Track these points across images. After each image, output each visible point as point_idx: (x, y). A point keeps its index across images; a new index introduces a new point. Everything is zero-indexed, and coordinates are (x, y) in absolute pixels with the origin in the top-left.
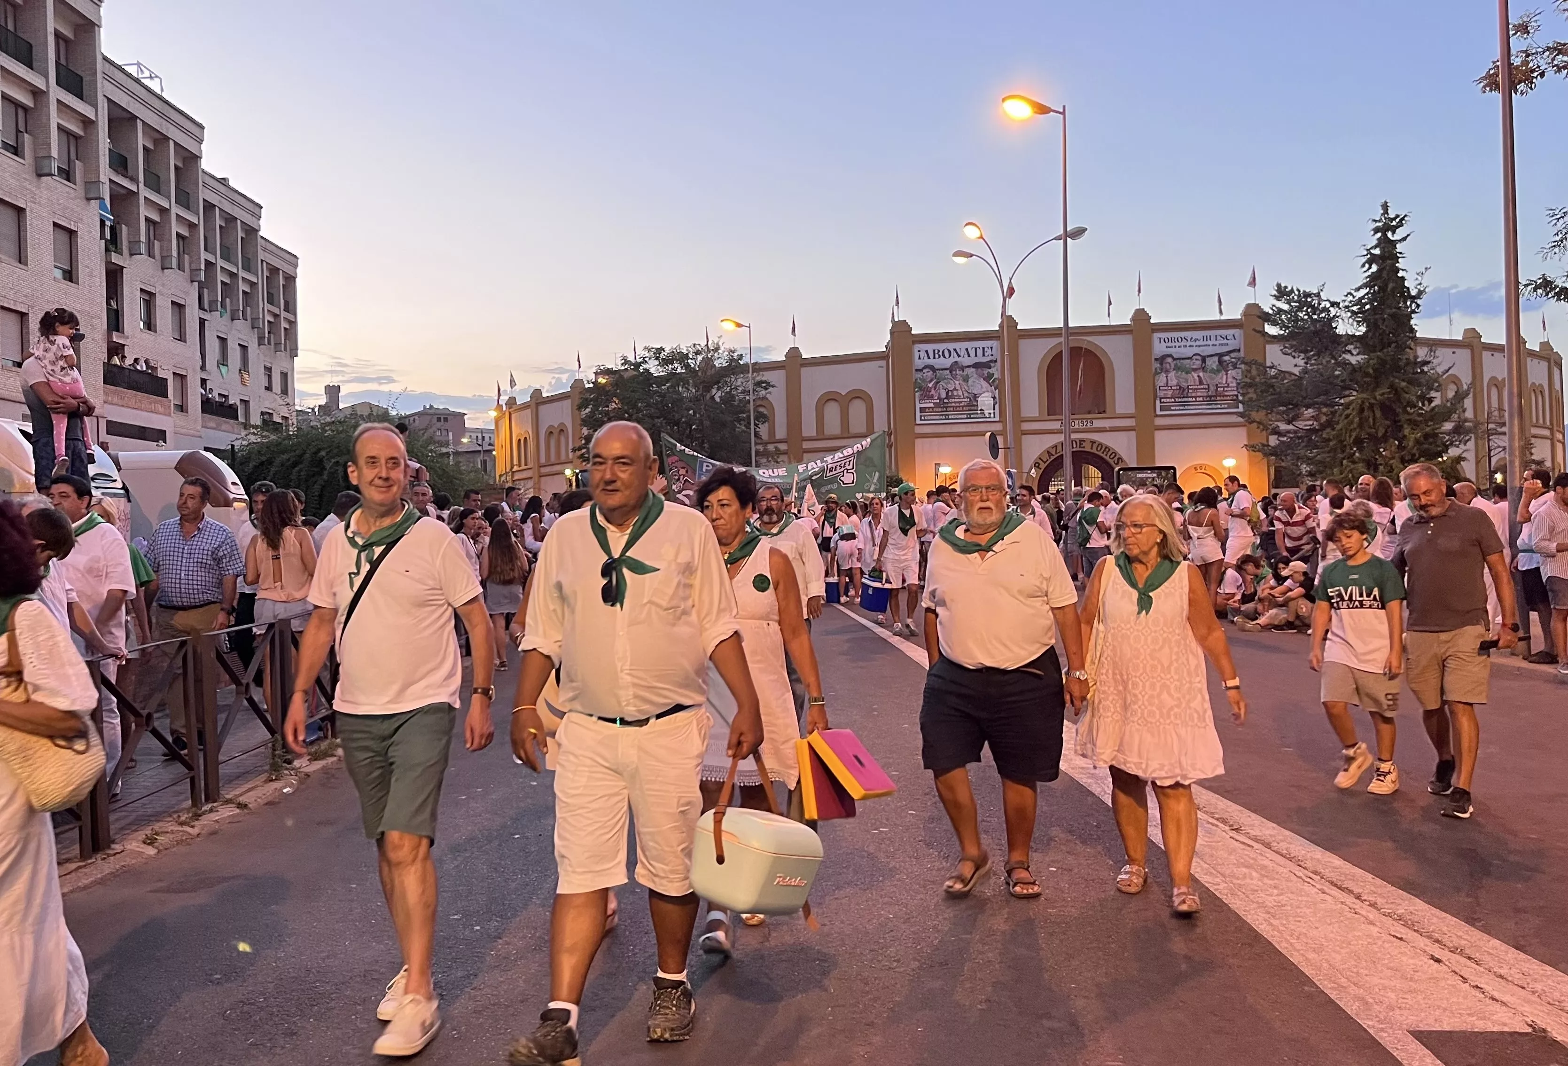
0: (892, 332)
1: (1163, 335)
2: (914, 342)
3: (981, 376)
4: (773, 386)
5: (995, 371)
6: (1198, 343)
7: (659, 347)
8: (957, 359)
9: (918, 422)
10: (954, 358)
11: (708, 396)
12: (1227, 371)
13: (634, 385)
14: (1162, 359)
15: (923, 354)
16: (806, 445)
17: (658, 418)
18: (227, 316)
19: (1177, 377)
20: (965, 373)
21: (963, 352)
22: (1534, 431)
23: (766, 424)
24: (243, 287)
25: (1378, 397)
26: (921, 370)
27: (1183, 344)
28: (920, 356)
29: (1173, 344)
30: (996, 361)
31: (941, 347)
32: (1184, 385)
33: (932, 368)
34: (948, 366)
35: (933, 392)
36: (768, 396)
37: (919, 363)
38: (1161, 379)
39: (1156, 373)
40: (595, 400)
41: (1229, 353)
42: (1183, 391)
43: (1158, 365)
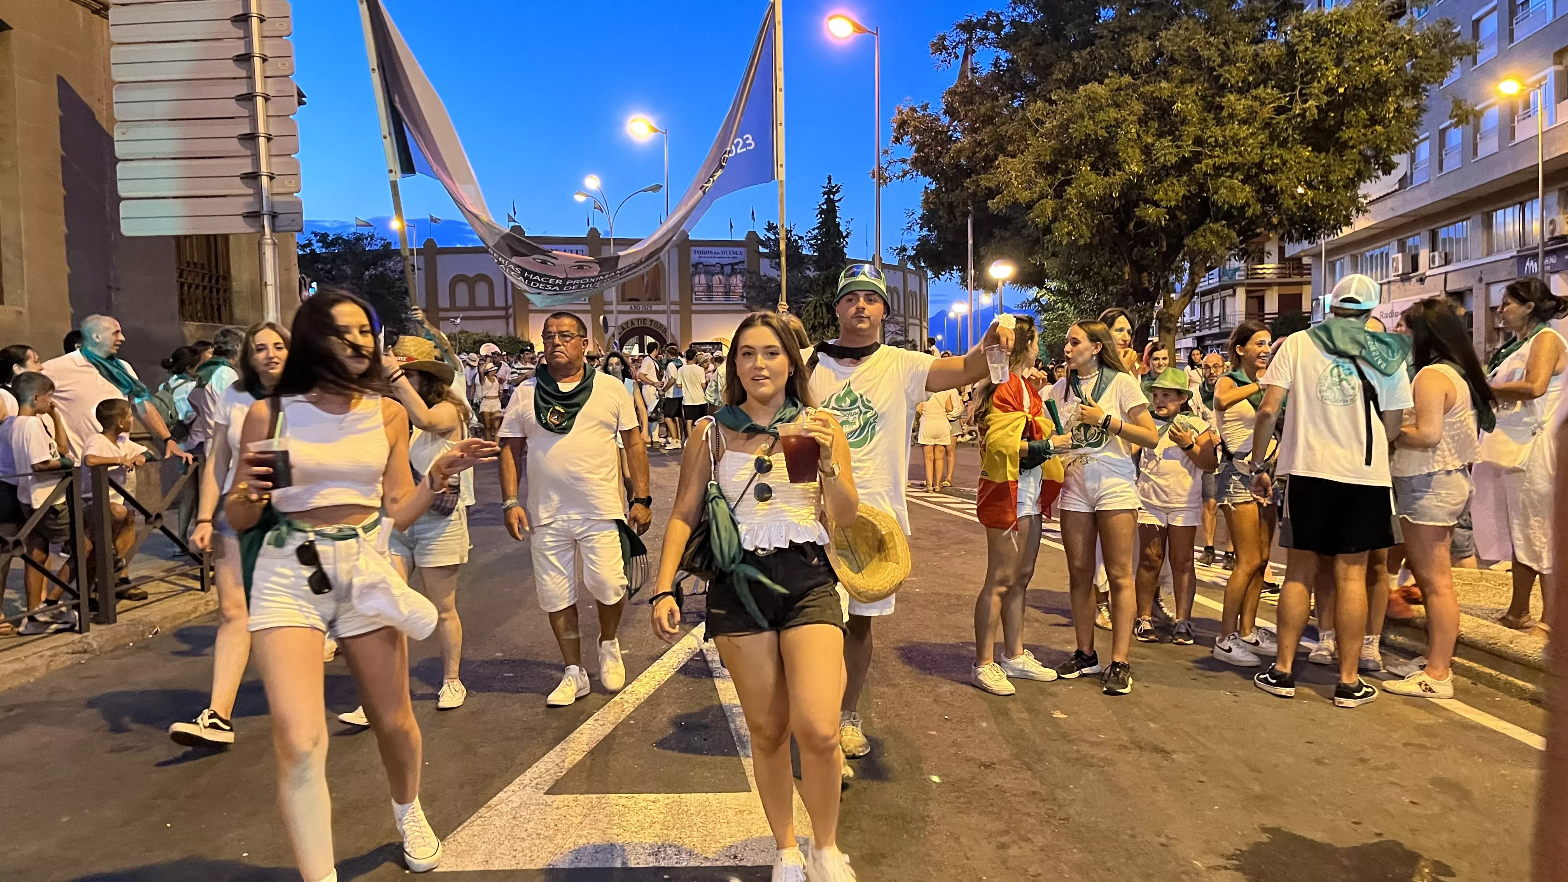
1: (697, 249)
2: (527, 242)
6: (719, 255)
14: (696, 265)
19: (706, 278)
22: (911, 321)
32: (710, 283)
38: (696, 279)
39: (694, 275)
41: (737, 264)
42: (709, 288)
43: (694, 269)
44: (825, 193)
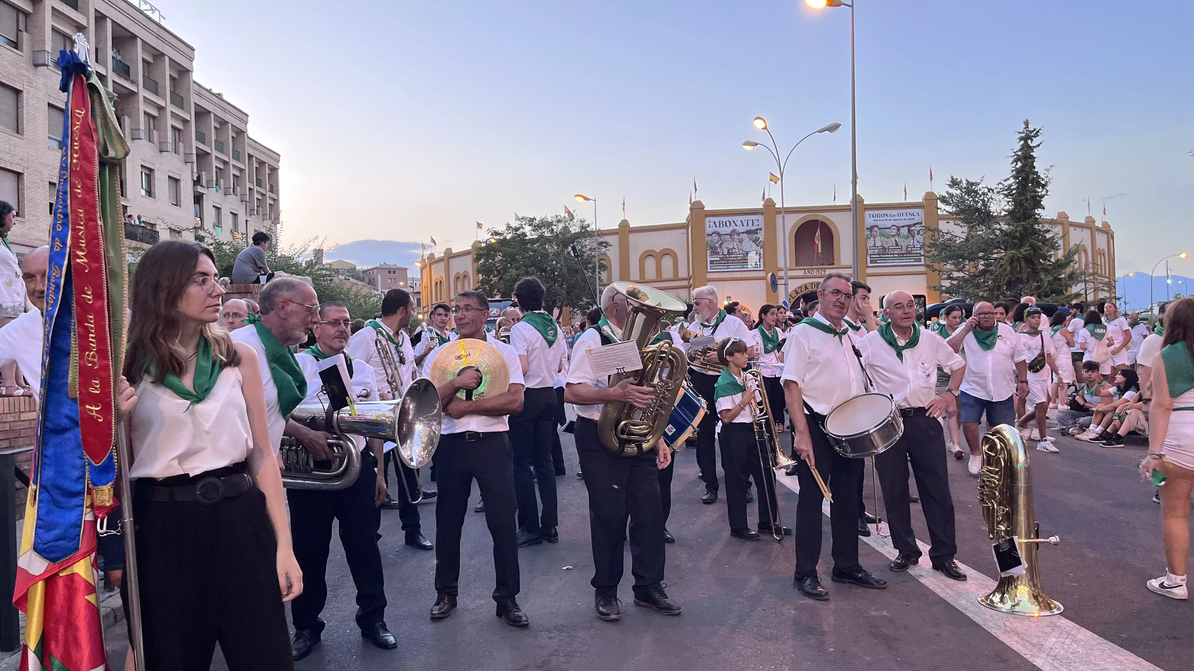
0: (691, 209)
1: (872, 212)
2: (707, 216)
3: (750, 239)
4: (611, 246)
5: (761, 236)
6: (895, 218)
7: (532, 217)
8: (735, 227)
9: (709, 270)
10: (733, 227)
11: (566, 252)
12: (913, 237)
13: (514, 243)
14: (871, 229)
15: (712, 224)
17: (531, 267)
18: (221, 192)
19: (882, 241)
20: (740, 237)
21: (739, 223)
23: (606, 272)
24: (233, 171)
25: (1023, 253)
26: (711, 235)
27: (885, 218)
28: (710, 225)
29: (879, 218)
30: (761, 229)
31: (724, 219)
32: (886, 246)
34: (729, 233)
35: (719, 250)
36: (607, 252)
37: (709, 230)
38: (870, 243)
39: (868, 238)
40: (486, 254)
41: (915, 224)
42: (885, 251)
43: (869, 233)
44: (1021, 139)
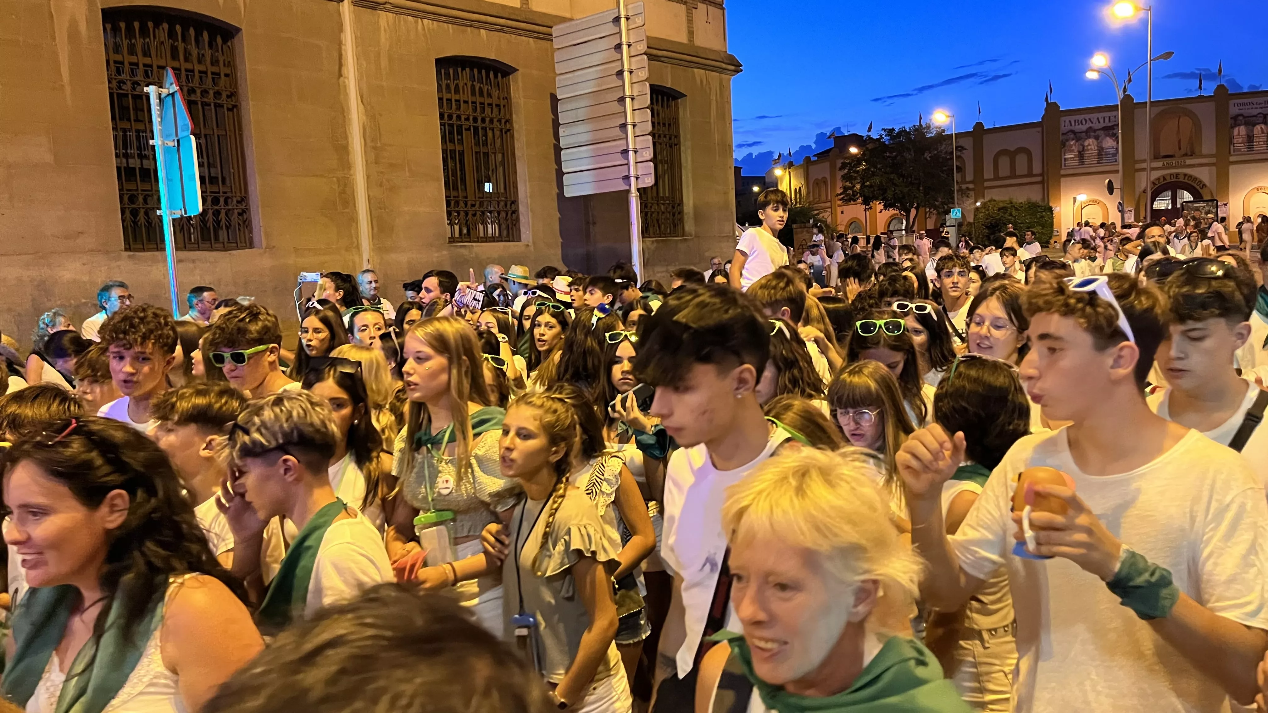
0: (1046, 110)
1: (1237, 101)
3: (1107, 135)
4: (966, 149)
7: (891, 128)
8: (1091, 125)
9: (1063, 167)
10: (1089, 125)
11: (923, 158)
14: (1235, 117)
15: (1067, 122)
16: (986, 184)
17: (892, 173)
19: (1247, 130)
20: (1096, 134)
21: (1095, 121)
23: (960, 173)
26: (1065, 134)
27: (1250, 107)
28: (1065, 124)
29: (1244, 107)
30: (1118, 125)
31: (1080, 117)
32: (1252, 134)
33: (1072, 132)
34: (1085, 130)
35: (1074, 147)
36: (962, 155)
37: (1063, 129)
38: (1236, 131)
39: (1233, 127)
40: (849, 163)
42: (1250, 138)
43: (1233, 121)
